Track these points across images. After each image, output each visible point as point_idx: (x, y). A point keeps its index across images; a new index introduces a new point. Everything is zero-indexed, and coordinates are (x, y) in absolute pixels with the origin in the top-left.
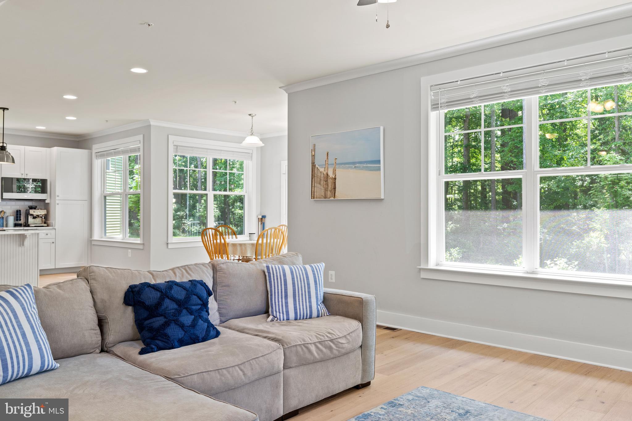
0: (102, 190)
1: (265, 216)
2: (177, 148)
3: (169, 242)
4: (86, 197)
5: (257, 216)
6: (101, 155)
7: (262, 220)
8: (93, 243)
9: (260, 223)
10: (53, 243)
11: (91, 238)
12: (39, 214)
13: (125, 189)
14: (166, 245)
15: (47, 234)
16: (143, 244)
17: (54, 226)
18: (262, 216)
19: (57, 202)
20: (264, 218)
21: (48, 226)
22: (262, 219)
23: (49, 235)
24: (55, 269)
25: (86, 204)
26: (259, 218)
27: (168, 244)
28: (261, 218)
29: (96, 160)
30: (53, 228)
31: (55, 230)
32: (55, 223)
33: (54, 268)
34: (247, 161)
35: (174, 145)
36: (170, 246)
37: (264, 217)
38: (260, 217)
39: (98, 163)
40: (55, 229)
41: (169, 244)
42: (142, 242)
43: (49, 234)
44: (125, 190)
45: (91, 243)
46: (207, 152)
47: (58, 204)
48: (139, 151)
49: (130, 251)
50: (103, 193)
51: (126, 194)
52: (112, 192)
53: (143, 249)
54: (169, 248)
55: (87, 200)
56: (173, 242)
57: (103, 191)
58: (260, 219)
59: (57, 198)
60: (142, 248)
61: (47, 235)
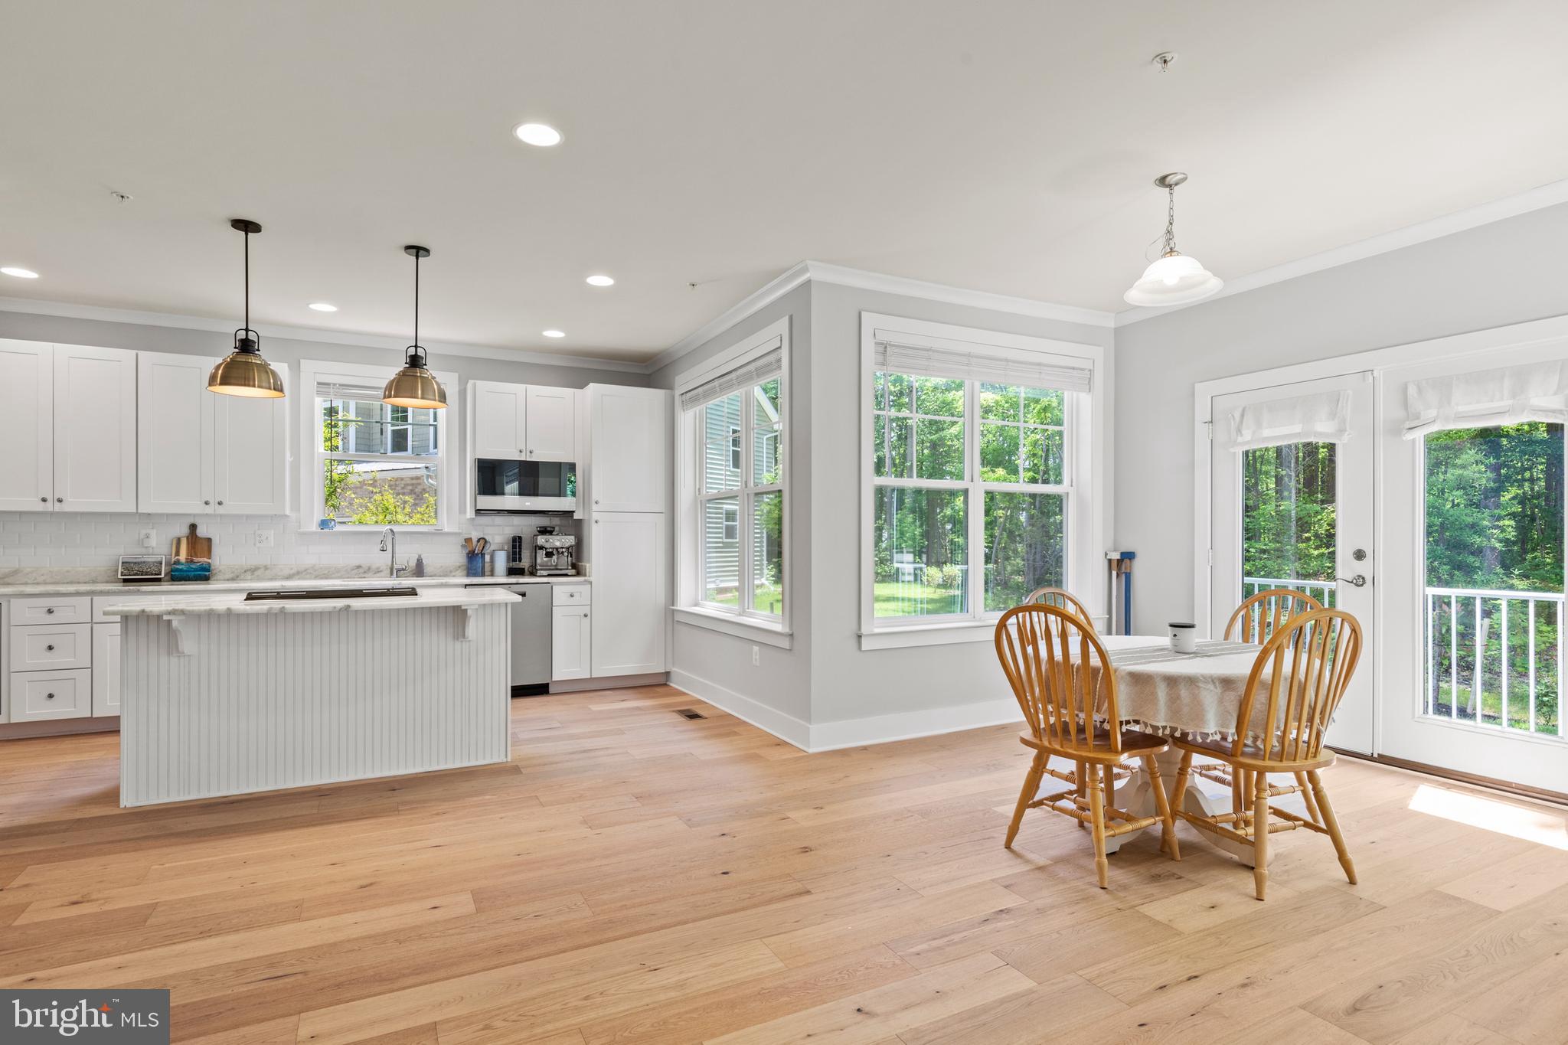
0: (697, 487)
1: (1134, 553)
2: (885, 351)
3: (864, 630)
4: (660, 505)
5: (1106, 554)
6: (693, 397)
7: (1122, 564)
8: (678, 617)
9: (1114, 573)
10: (586, 616)
11: (673, 605)
12: (558, 544)
13: (746, 482)
14: (853, 642)
15: (572, 596)
16: (792, 635)
17: (587, 574)
18: (1122, 554)
19: (595, 516)
20: (1130, 559)
21: (578, 574)
22: (1120, 562)
23: (577, 597)
24: (591, 678)
25: (661, 521)
26: (1110, 561)
27: (860, 637)
28: (1118, 560)
29: (682, 413)
30: (585, 581)
31: (590, 586)
32: (591, 567)
33: (589, 677)
34: (1075, 394)
35: (876, 343)
36: (866, 644)
37: (1128, 556)
38: (1116, 556)
39: (686, 420)
40: (591, 583)
41: (863, 638)
42: (787, 630)
43: (575, 594)
44: (746, 485)
45: (671, 617)
46: (968, 364)
47: (596, 522)
48: (779, 367)
49: (756, 648)
50: (699, 494)
51: (748, 494)
52: (716, 491)
53: (790, 650)
54: (863, 649)
55: (663, 511)
56: (877, 630)
57: (699, 489)
58: (1114, 564)
59: (594, 507)
60: (788, 648)
61: (572, 598)
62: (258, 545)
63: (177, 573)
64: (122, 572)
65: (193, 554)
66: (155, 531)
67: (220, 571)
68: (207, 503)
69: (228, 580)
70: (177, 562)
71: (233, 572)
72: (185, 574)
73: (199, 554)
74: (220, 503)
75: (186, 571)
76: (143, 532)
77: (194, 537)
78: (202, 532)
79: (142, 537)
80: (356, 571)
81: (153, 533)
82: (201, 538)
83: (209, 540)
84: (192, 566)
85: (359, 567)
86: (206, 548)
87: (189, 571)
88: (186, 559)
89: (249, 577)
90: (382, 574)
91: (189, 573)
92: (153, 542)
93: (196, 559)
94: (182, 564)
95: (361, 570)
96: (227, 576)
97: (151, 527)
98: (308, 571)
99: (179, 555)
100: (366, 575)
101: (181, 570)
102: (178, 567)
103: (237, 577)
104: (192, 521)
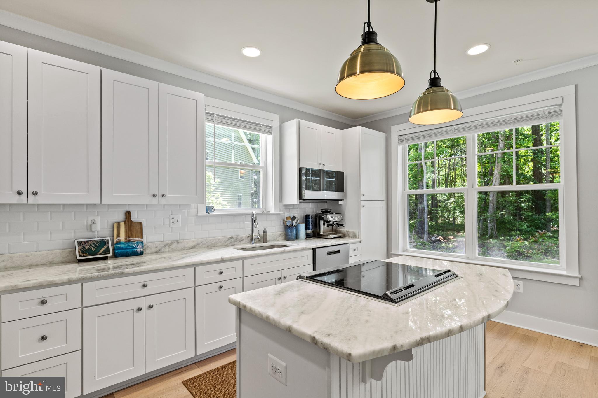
0: (404, 187)
11: (391, 252)
12: (336, 219)
17: (358, 237)
19: (362, 203)
23: (356, 250)
30: (359, 241)
31: (361, 243)
32: (360, 232)
42: (576, 274)
47: (363, 206)
55: (385, 200)
59: (362, 198)
60: (576, 285)
62: (172, 225)
63: (119, 251)
64: (79, 255)
65: (130, 235)
66: (99, 217)
67: (148, 247)
68: (154, 196)
69: (153, 253)
70: (119, 242)
71: (157, 247)
72: (125, 251)
73: (134, 235)
74: (163, 196)
75: (126, 249)
76: (90, 219)
77: (130, 221)
78: (134, 218)
79: (89, 222)
80: (230, 240)
81: (98, 220)
82: (135, 223)
83: (141, 224)
84: (130, 245)
85: (231, 238)
86: (139, 230)
87: (128, 249)
88: (125, 239)
89: (167, 250)
90: (244, 242)
91: (128, 250)
92: (98, 227)
93: (132, 239)
94: (123, 244)
95: (233, 240)
96: (154, 250)
97: (96, 214)
98: (203, 243)
99: (120, 237)
100: (235, 243)
101: (121, 248)
102: (120, 246)
103: (160, 250)
104: (126, 209)
